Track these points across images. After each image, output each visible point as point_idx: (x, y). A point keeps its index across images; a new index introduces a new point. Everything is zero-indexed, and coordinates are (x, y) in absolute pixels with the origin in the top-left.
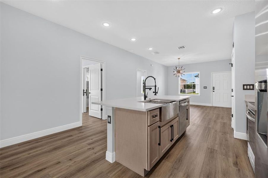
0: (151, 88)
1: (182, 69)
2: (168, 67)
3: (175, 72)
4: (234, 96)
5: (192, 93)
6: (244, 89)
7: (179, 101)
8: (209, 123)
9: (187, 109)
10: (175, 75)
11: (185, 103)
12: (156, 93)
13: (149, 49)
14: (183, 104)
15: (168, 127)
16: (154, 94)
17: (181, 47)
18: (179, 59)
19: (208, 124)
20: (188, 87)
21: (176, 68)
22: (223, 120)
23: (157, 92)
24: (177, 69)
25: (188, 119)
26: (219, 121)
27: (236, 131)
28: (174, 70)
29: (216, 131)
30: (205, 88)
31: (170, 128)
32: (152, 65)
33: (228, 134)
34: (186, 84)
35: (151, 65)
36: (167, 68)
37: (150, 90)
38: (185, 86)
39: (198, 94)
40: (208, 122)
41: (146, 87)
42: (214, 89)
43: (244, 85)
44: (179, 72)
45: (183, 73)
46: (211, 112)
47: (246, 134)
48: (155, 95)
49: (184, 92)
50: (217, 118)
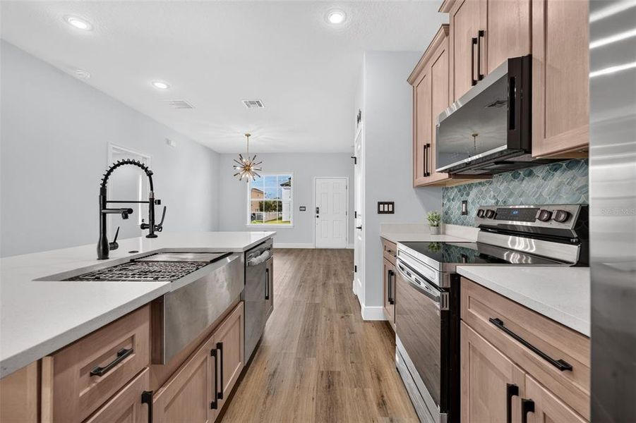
0: (130, 211)
1: (254, 161)
2: (220, 154)
3: (238, 168)
4: (364, 228)
5: (275, 220)
6: (380, 212)
7: (245, 252)
8: (313, 291)
9: (267, 270)
10: (238, 176)
11: (262, 253)
12: (152, 228)
13: (156, 84)
14: (255, 260)
15: (205, 357)
16: (147, 231)
17: (252, 103)
18: (248, 135)
19: (312, 295)
20: (268, 207)
21: (241, 159)
22: (338, 280)
23: (160, 228)
24: (244, 160)
25: (270, 297)
26: (332, 281)
27: (366, 305)
28: (236, 164)
29: (330, 311)
30: (303, 209)
31: (211, 360)
32: (173, 143)
33: (351, 313)
34: (264, 199)
35: (168, 142)
36: (217, 156)
37: (126, 217)
38: (261, 204)
39: (289, 222)
40: (311, 289)
41: (109, 206)
42: (318, 212)
43: (380, 203)
44: (247, 168)
45: (257, 172)
46: (314, 262)
47: (382, 307)
48: (152, 236)
49: (260, 218)
50: (327, 276)
